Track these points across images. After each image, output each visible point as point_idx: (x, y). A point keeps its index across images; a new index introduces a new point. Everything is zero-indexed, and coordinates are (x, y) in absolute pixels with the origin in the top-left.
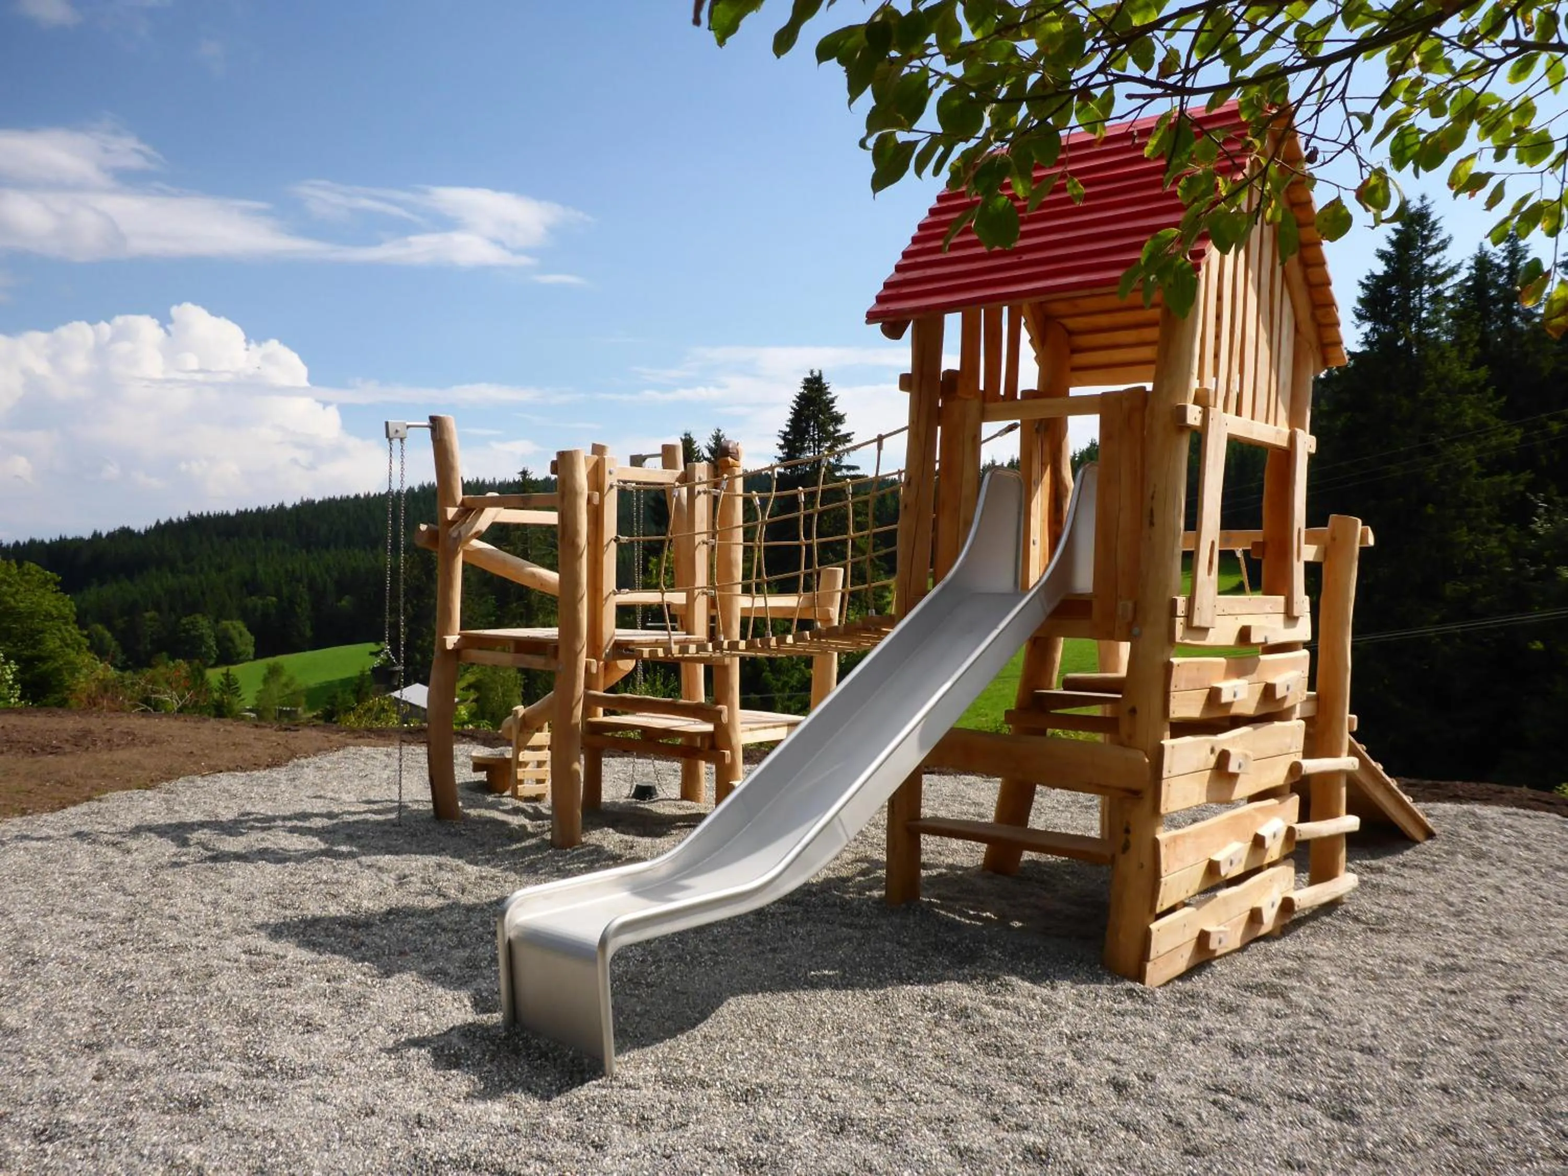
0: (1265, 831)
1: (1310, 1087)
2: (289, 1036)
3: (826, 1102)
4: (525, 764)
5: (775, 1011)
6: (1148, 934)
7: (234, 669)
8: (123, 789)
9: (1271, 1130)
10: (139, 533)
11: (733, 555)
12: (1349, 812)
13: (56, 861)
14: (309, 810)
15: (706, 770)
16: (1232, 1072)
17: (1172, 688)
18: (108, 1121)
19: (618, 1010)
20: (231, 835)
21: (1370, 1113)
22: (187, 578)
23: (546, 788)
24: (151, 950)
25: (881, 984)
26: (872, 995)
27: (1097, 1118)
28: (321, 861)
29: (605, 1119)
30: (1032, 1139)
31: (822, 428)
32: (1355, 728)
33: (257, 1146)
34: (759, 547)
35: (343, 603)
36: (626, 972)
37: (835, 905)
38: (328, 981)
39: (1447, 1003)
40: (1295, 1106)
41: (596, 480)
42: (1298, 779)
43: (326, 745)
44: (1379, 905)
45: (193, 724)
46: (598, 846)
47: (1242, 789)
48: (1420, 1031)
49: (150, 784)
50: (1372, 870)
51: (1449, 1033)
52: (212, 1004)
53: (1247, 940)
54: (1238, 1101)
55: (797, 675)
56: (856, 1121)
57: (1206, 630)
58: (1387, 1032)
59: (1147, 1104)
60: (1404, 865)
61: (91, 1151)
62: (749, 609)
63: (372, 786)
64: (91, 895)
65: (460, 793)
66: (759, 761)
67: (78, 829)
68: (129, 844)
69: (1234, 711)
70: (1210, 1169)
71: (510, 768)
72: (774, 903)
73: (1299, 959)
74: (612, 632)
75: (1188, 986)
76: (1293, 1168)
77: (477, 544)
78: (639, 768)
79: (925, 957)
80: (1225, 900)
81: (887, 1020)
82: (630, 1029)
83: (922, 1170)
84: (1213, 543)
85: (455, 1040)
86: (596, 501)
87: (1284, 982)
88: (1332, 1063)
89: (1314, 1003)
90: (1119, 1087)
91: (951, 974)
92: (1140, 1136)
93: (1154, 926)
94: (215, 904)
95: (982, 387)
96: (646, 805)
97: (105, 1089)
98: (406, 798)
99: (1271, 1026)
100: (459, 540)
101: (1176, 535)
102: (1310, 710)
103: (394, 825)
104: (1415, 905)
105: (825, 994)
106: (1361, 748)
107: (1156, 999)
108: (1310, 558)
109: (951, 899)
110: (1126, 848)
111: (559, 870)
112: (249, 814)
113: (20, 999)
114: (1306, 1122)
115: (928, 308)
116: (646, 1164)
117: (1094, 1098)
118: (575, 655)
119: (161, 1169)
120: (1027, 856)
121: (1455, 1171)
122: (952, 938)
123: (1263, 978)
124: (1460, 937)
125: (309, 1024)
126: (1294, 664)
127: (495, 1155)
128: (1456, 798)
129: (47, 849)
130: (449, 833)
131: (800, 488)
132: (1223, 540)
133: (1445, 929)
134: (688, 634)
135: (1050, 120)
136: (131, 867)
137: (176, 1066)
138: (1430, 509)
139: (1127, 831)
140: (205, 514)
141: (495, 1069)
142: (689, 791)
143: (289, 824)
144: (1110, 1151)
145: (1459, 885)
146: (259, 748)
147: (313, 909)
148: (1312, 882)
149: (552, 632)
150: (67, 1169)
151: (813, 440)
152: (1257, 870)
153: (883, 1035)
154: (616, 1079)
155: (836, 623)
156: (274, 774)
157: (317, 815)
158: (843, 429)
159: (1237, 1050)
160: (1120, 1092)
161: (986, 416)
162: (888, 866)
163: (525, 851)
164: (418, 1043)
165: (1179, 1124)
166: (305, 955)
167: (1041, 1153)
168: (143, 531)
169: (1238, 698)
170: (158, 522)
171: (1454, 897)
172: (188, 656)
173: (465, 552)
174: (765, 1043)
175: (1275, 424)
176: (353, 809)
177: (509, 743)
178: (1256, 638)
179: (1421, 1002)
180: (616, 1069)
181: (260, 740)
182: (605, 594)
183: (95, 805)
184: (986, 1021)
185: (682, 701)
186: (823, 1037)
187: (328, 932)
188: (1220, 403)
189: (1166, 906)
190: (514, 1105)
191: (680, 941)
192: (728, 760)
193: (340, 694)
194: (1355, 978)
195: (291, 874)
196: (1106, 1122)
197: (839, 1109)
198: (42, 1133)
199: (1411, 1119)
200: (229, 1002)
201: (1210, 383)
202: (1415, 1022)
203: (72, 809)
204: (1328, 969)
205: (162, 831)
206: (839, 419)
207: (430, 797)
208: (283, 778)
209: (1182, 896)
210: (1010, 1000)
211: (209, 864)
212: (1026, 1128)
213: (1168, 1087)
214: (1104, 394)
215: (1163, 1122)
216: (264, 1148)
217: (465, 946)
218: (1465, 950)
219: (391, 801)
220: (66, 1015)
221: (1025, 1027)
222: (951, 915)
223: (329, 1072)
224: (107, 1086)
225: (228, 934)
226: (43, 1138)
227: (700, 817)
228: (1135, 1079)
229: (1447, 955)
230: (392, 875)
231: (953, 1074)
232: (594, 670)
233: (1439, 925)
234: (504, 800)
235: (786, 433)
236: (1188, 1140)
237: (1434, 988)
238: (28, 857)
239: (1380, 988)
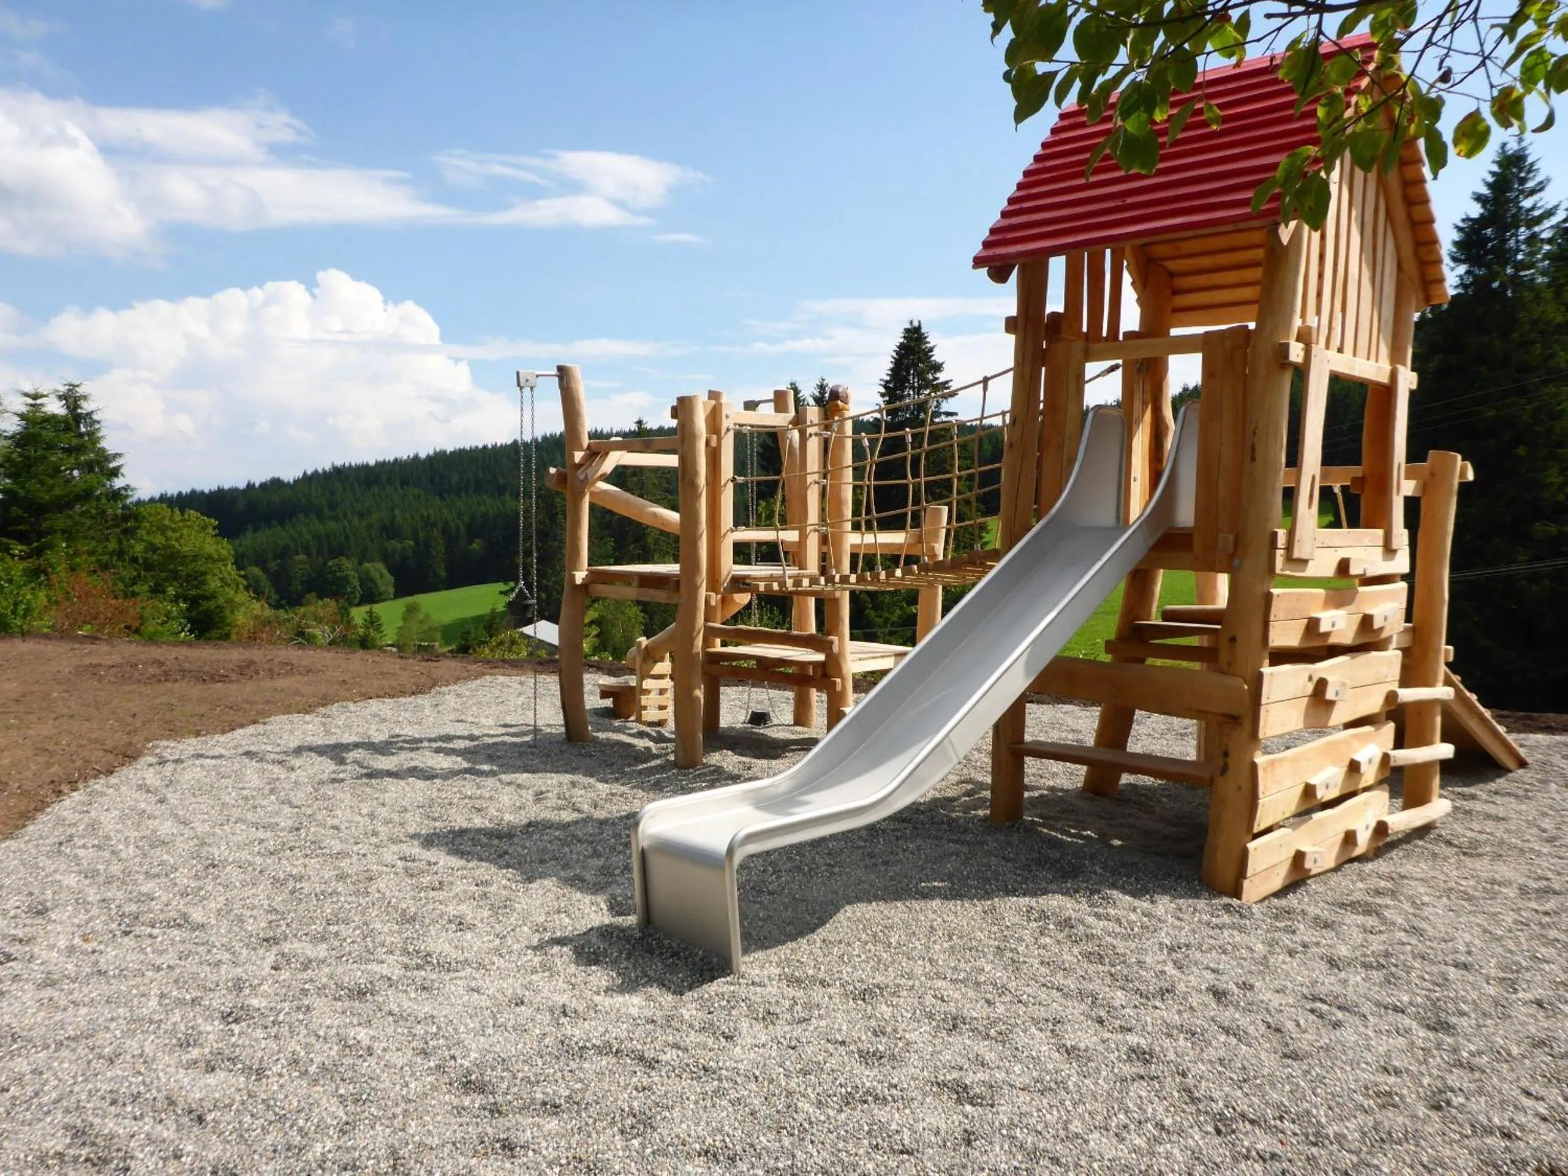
0: (1361, 757)
1: (1406, 999)
2: (444, 934)
3: (939, 1002)
4: (648, 692)
5: (889, 918)
6: (1245, 853)
7: (377, 608)
8: (284, 714)
9: (1367, 1038)
10: (289, 483)
11: (843, 494)
12: (1445, 739)
13: (229, 777)
14: (452, 733)
15: (818, 699)
16: (1329, 983)
17: (1272, 618)
18: (286, 1005)
19: (743, 916)
20: (383, 755)
21: (1465, 1024)
22: (332, 524)
23: (669, 714)
24: (317, 856)
25: (988, 895)
26: (980, 906)
27: (1199, 1022)
28: (465, 779)
29: (734, 1012)
30: (1136, 1040)
31: (921, 375)
32: (1451, 659)
33: (419, 1030)
34: (868, 487)
35: (474, 546)
36: (749, 881)
37: (942, 822)
38: (477, 885)
39: (1540, 923)
40: (1391, 1016)
41: (714, 424)
42: (1392, 708)
43: (465, 674)
44: (1472, 830)
45: (343, 656)
46: (719, 767)
47: (1339, 716)
48: (1514, 949)
49: (308, 709)
50: (1464, 797)
51: (1543, 951)
52: (373, 904)
53: (1343, 860)
54: (1334, 1010)
55: (898, 612)
56: (968, 1020)
57: (1306, 562)
58: (1481, 949)
59: (1247, 1011)
60: (1496, 793)
61: (273, 1031)
62: (858, 546)
63: (507, 712)
64: (261, 807)
65: (589, 719)
66: (867, 691)
67: (246, 748)
68: (293, 763)
69: (1333, 640)
70: (1308, 1072)
71: (634, 695)
72: (884, 820)
73: (1393, 879)
74: (729, 567)
75: (1284, 902)
76: (1389, 1073)
77: (602, 486)
78: (754, 696)
79: (1030, 871)
80: (1321, 823)
81: (995, 929)
82: (754, 933)
83: (1031, 1066)
84: (1314, 478)
85: (594, 940)
86: (714, 443)
87: (1378, 901)
88: (1427, 977)
89: (1408, 920)
90: (1219, 995)
91: (1055, 887)
92: (1240, 1040)
93: (1251, 846)
94: (372, 816)
95: (1085, 329)
96: (761, 730)
97: (282, 978)
98: (540, 723)
99: (1366, 941)
100: (586, 482)
101: (1277, 471)
102: (1406, 641)
103: (530, 747)
104: (1507, 831)
105: (936, 903)
106: (1456, 678)
107: (1252, 914)
108: (1410, 494)
109: (1051, 818)
110: (1224, 770)
111: (682, 788)
112: (398, 736)
113: (204, 898)
114: (1401, 1031)
115: (1033, 252)
116: (774, 1054)
117: (1195, 1004)
118: (695, 589)
119: (336, 1048)
120: (1126, 779)
121: (1550, 1081)
122: (1055, 854)
123: (1357, 896)
124: (1553, 861)
125: (461, 923)
126: (1391, 596)
127: (635, 1042)
128: (1549, 730)
129: (221, 766)
130: (580, 754)
131: (908, 430)
132: (1324, 476)
133: (1539, 854)
134: (800, 569)
135: (1186, 46)
136: (295, 782)
137: (344, 959)
138: (1521, 451)
139: (1226, 754)
140: (347, 465)
141: (631, 966)
142: (801, 717)
143: (434, 745)
144: (1211, 1053)
145: (1552, 813)
146: (405, 678)
147: (460, 821)
148: (1406, 806)
149: (673, 568)
150: (253, 1046)
151: (913, 388)
152: (1352, 794)
153: (992, 942)
154: (743, 977)
155: (941, 558)
156: (419, 701)
157: (459, 737)
158: (942, 377)
159: (1333, 963)
160: (1219, 998)
161: (1089, 357)
162: (993, 788)
163: (651, 771)
164: (560, 942)
165: (1278, 1030)
166: (455, 862)
167: (1144, 1053)
168: (291, 481)
169: (1336, 628)
170: (305, 473)
171: (1547, 824)
172: (333, 595)
173: (592, 494)
174: (880, 947)
175: (1377, 361)
176: (492, 732)
177: (632, 671)
178: (1354, 570)
179: (1516, 922)
180: (743, 968)
181: (405, 669)
182: (723, 531)
183: (260, 728)
184: (1089, 931)
185: (795, 632)
186: (934, 942)
187: (475, 842)
188: (1322, 340)
189: (1263, 827)
190: (650, 998)
191: (798, 854)
192: (839, 688)
193: (473, 630)
194: (1449, 898)
195: (439, 790)
196: (1206, 1026)
197: (952, 1008)
198: (229, 1015)
199: (1506, 1031)
200: (389, 903)
201: (1312, 321)
202: (1509, 941)
203: (240, 731)
204: (1422, 890)
205: (320, 751)
206: (938, 367)
207: (562, 722)
208: (427, 704)
209: (1279, 818)
210: (1112, 912)
211: (364, 780)
212: (1130, 1030)
213: (1267, 996)
214: (1207, 333)
215: (1263, 1028)
216: (426, 1033)
217: (599, 856)
218: (1559, 874)
219: (527, 725)
220: (245, 912)
221: (1127, 937)
222: (1054, 834)
223: (481, 966)
224: (284, 975)
225: (385, 843)
226: (230, 1019)
227: (814, 742)
228: (1234, 987)
229: (1540, 878)
230: (530, 792)
231: (1059, 979)
232: (713, 603)
233: (1532, 850)
234: (629, 724)
235: (887, 382)
236: (1287, 1045)
237: (1527, 909)
238: (205, 773)
239: (1474, 908)
